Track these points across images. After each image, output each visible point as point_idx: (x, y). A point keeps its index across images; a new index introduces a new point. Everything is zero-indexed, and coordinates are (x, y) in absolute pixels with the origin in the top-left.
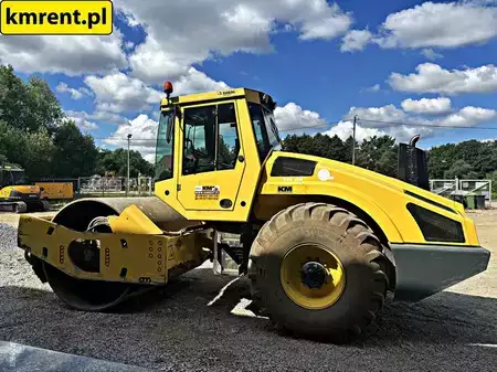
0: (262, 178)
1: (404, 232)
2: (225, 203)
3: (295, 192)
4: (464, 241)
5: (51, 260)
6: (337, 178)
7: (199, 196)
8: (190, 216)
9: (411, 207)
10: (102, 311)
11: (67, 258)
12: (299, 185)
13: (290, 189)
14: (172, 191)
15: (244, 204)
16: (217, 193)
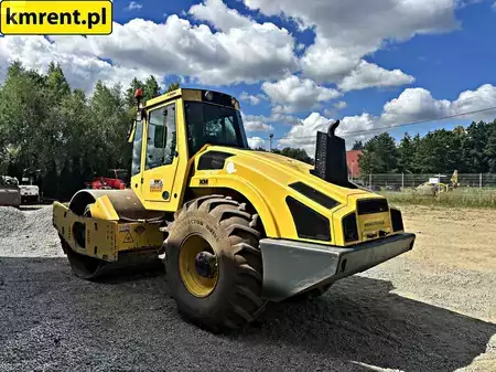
0: (190, 173)
1: (281, 228)
2: (165, 195)
3: (210, 185)
4: (330, 240)
5: (66, 236)
6: (240, 170)
7: (153, 189)
8: (148, 206)
9: (290, 201)
10: (89, 280)
11: (72, 238)
12: (213, 178)
14: (139, 184)
15: (176, 196)
16: (161, 186)
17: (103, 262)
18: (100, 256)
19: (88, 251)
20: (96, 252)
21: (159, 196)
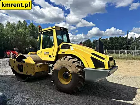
0: (58, 50)
1: (89, 65)
2: (50, 56)
3: (65, 53)
4: (104, 68)
5: (15, 69)
6: (75, 50)
7: (45, 54)
8: (43, 59)
9: (92, 58)
10: (24, 81)
11: (17, 69)
12: (66, 51)
13: (64, 53)
14: (40, 53)
15: (54, 56)
16: (48, 53)
17: (30, 76)
18: (29, 74)
19: (24, 73)
20: (27, 73)
21: (48, 56)
